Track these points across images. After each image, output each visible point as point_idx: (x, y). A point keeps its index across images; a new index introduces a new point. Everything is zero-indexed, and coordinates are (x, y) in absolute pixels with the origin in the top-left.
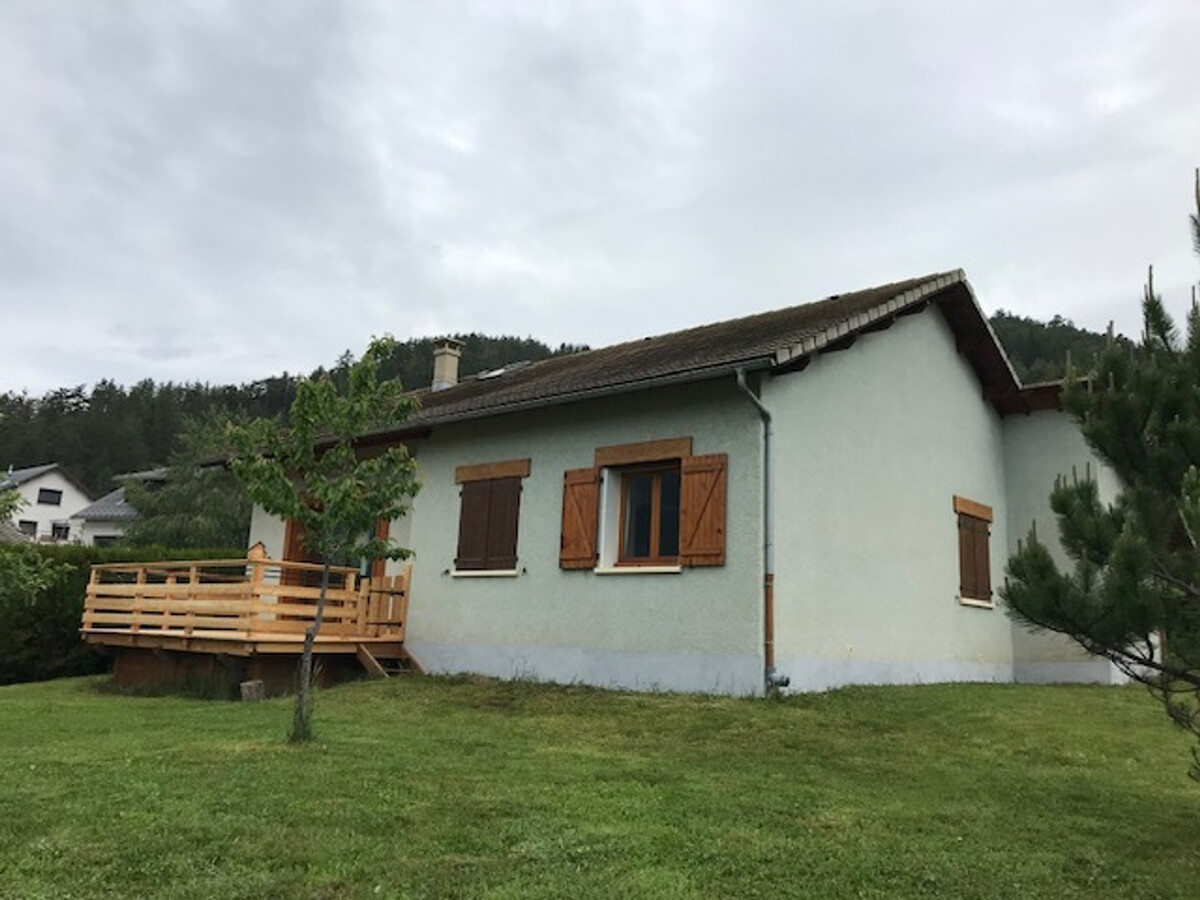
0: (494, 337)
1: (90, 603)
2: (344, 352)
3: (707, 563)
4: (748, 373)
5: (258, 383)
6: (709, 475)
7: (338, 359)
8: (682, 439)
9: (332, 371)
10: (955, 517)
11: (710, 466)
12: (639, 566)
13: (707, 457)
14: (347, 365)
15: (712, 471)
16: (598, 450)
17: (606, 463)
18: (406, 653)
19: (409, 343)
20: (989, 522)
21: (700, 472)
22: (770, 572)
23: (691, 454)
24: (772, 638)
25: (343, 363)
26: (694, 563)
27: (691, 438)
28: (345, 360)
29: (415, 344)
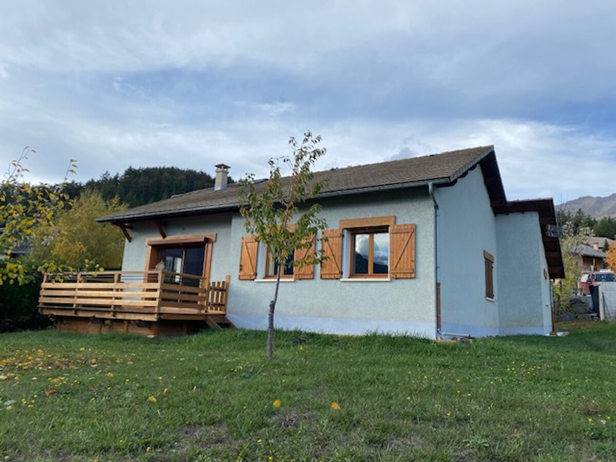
0: (183, 169)
1: (43, 293)
2: (105, 172)
3: (405, 277)
4: (434, 185)
5: (57, 185)
6: (406, 234)
7: (102, 175)
8: (391, 217)
9: (98, 182)
10: (484, 260)
11: (406, 229)
12: (366, 278)
13: (404, 225)
14: (106, 179)
15: (408, 233)
16: (341, 221)
17: (346, 227)
18: (227, 320)
19: (140, 170)
20: (493, 263)
21: (400, 233)
22: (438, 282)
23: (395, 224)
24: (440, 314)
25: (105, 178)
26: (398, 277)
27: (395, 217)
28: (105, 176)
29: (142, 170)
